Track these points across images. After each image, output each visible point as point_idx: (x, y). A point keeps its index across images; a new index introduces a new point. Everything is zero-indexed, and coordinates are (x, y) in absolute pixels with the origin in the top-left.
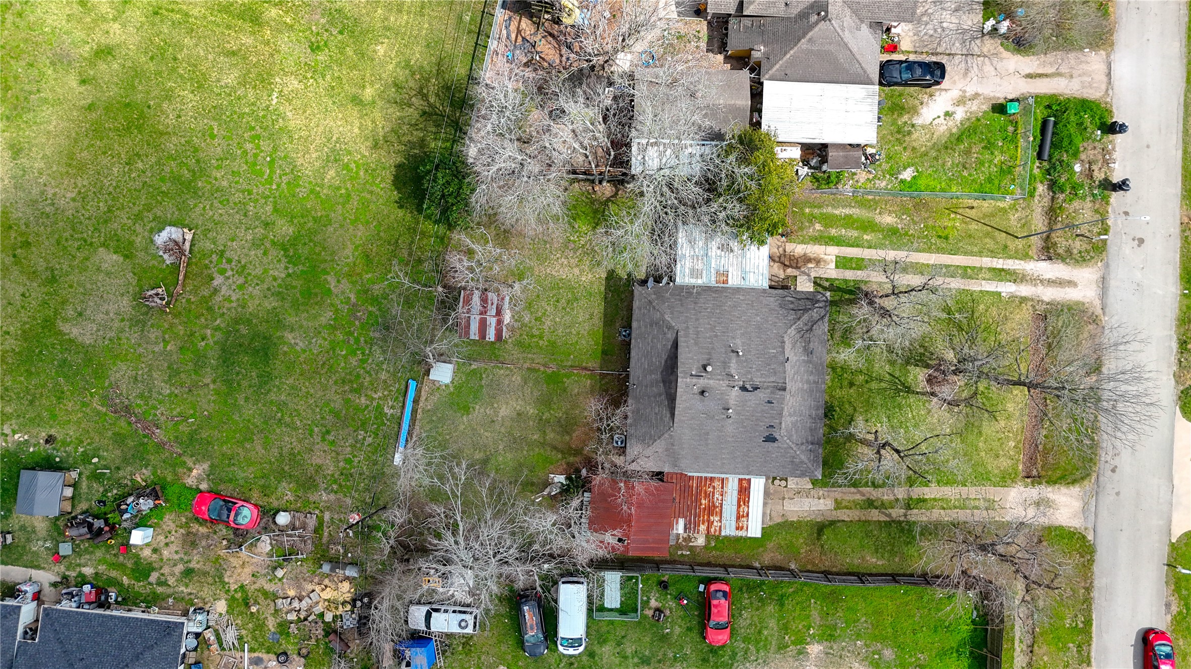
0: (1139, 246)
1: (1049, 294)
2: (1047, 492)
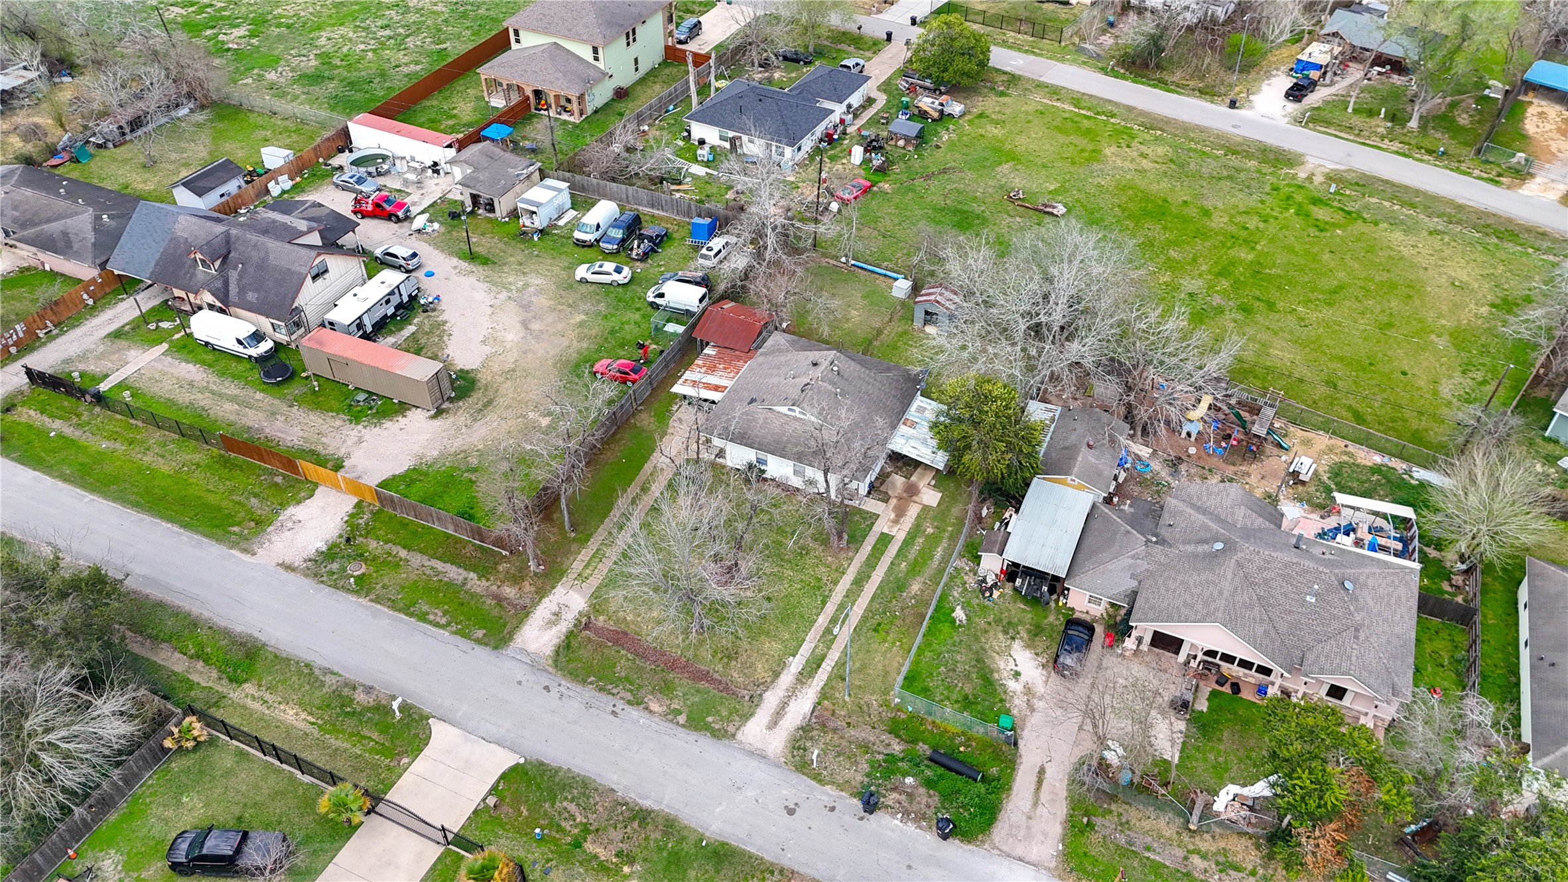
0: (786, 807)
1: (771, 699)
2: (563, 627)
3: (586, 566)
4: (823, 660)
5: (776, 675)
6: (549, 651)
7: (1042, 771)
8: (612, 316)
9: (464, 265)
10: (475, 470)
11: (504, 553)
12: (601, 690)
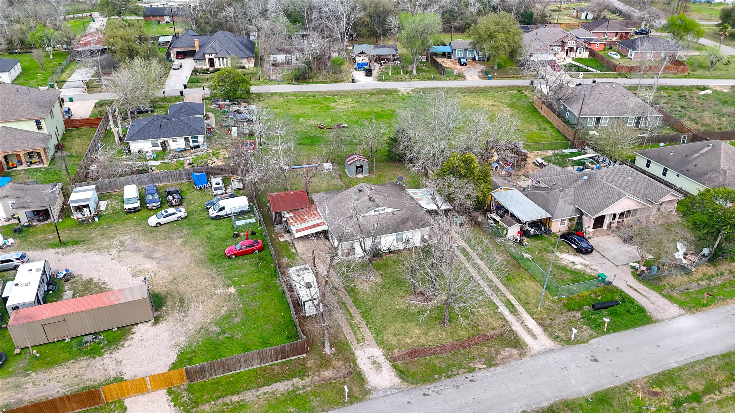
2: (386, 366)
3: (355, 334)
4: (510, 302)
5: (504, 319)
6: (397, 380)
7: (631, 287)
8: (199, 232)
9: (63, 249)
10: (223, 333)
11: (301, 356)
12: (449, 377)
